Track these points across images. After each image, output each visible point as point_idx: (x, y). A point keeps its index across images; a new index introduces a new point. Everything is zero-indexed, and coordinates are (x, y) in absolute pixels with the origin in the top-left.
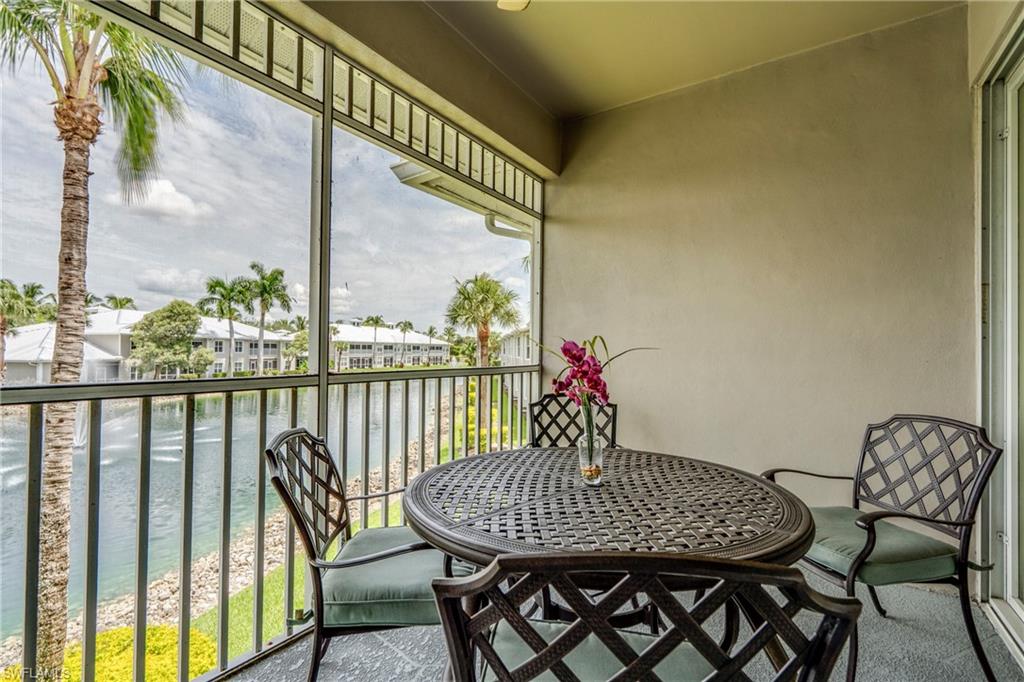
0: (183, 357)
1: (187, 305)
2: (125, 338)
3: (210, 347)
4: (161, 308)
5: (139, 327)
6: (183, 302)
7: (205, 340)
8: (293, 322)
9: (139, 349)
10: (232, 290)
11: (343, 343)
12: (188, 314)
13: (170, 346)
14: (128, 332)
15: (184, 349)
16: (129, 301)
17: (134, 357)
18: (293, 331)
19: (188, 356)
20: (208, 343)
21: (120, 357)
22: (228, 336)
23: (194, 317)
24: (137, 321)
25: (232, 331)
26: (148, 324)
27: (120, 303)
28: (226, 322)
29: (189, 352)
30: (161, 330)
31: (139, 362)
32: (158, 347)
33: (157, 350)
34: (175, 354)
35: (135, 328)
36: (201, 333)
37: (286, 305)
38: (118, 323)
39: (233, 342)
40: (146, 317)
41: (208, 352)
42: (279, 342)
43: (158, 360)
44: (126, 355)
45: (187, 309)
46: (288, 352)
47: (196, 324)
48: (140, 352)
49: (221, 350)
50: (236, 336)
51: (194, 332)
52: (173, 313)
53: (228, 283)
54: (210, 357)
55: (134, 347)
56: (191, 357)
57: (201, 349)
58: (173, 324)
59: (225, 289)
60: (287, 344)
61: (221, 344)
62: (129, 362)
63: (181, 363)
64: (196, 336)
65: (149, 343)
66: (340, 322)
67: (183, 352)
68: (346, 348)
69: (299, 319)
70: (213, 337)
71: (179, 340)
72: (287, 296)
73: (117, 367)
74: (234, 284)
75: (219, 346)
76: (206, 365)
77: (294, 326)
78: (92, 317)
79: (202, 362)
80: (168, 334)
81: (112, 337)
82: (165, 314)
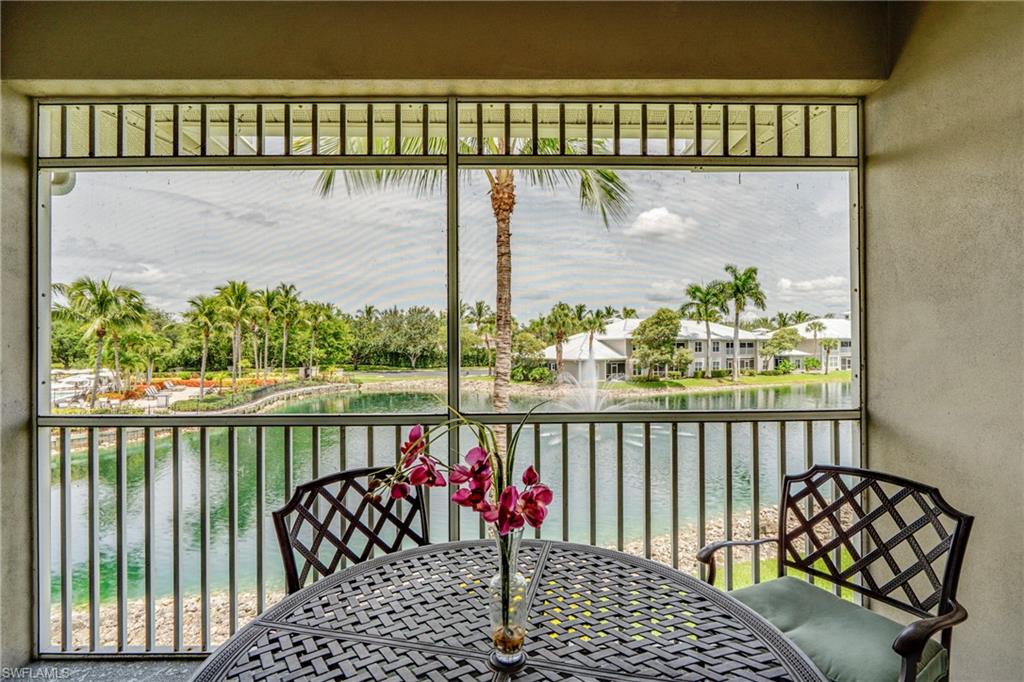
0: (668, 356)
1: (671, 311)
2: (629, 341)
3: (691, 347)
4: (651, 316)
5: (637, 332)
6: (667, 309)
7: (687, 341)
8: (774, 320)
9: (637, 350)
10: (708, 294)
11: (831, 340)
12: (670, 319)
13: (658, 347)
14: (630, 337)
15: (669, 350)
16: (633, 311)
17: (633, 357)
18: (774, 329)
19: (672, 356)
20: (690, 344)
21: (626, 357)
22: (705, 337)
23: (675, 322)
24: (635, 328)
25: (709, 333)
26: (643, 330)
27: (628, 314)
28: (703, 323)
29: (672, 352)
30: (651, 334)
31: (638, 361)
32: (650, 348)
33: (649, 351)
34: (662, 354)
35: (634, 334)
36: (683, 334)
37: (760, 302)
38: (624, 329)
39: (710, 342)
40: (641, 324)
41: (689, 352)
42: (756, 341)
43: (650, 359)
44: (629, 354)
45: (670, 314)
46: (765, 351)
47: (677, 327)
48: (637, 353)
49: (700, 350)
50: (713, 337)
51: (675, 335)
52: (661, 319)
53: (704, 288)
54: (690, 357)
55: (634, 349)
56: (675, 357)
57: (682, 350)
58: (660, 329)
59: (703, 293)
60: (764, 343)
61: (700, 344)
62: (631, 361)
63: (667, 361)
64: (678, 338)
65: (643, 346)
66: (830, 316)
67: (668, 353)
68: (836, 346)
69: (781, 315)
70: (693, 338)
71: (664, 342)
72: (761, 294)
73: (624, 365)
74: (709, 288)
75: (698, 346)
76: (687, 364)
77: (775, 324)
78: (607, 327)
79: (683, 361)
80: (656, 337)
81: (620, 341)
82: (654, 321)
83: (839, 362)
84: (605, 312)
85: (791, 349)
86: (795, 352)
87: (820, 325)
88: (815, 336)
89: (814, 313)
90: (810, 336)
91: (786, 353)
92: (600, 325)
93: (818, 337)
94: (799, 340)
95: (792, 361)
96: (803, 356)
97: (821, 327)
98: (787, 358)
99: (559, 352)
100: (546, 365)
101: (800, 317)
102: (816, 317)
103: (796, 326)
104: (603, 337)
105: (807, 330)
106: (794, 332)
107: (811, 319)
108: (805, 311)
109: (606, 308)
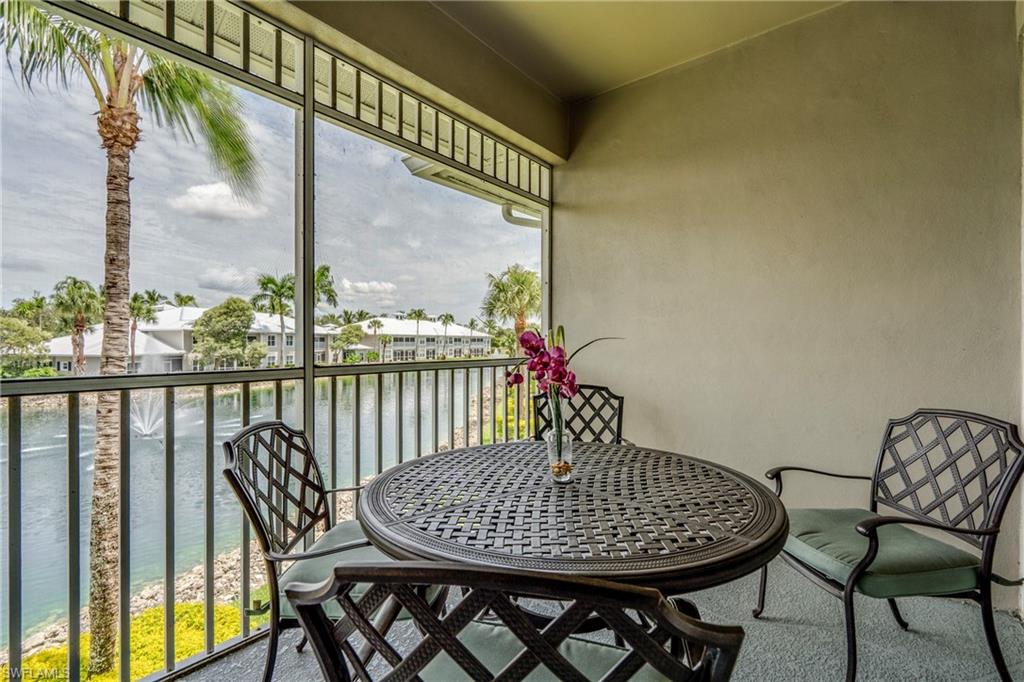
0: (239, 350)
1: (244, 302)
2: (187, 333)
3: (263, 341)
4: (218, 305)
5: (199, 323)
6: (238, 299)
7: (259, 334)
8: (340, 317)
9: (200, 344)
10: (282, 287)
11: (387, 335)
12: (242, 310)
13: (228, 340)
14: (189, 328)
15: (240, 343)
16: (191, 299)
17: (195, 351)
18: (341, 325)
19: (243, 350)
20: (262, 337)
21: (183, 352)
22: (279, 331)
23: (248, 313)
24: (197, 318)
25: (283, 326)
26: (207, 320)
27: (183, 301)
28: (277, 317)
29: (244, 346)
30: (218, 326)
31: (200, 356)
32: (217, 342)
33: (216, 345)
34: (232, 348)
35: (195, 324)
36: (255, 327)
37: (332, 299)
38: (181, 320)
39: (284, 337)
40: (205, 314)
41: (261, 345)
42: (327, 335)
43: (217, 354)
44: (189, 349)
45: (241, 305)
46: (335, 345)
47: (250, 319)
48: (200, 346)
49: (273, 343)
50: (287, 331)
51: (248, 327)
52: (229, 310)
53: (279, 281)
54: (263, 351)
55: (195, 342)
56: (247, 351)
57: (255, 343)
58: (230, 320)
59: (276, 285)
60: (335, 338)
61: (273, 338)
62: (191, 356)
63: (238, 356)
64: (250, 331)
65: (208, 338)
66: (384, 316)
67: (239, 346)
68: (390, 341)
69: (346, 313)
70: (266, 331)
71: (235, 335)
72: (333, 291)
73: (181, 360)
74: (284, 281)
75: (271, 340)
76: (260, 358)
77: (341, 320)
78: (158, 314)
79: (256, 356)
80: (225, 329)
81: (176, 332)
82: (222, 311)
83: (392, 355)
84: (146, 297)
85: (357, 344)
86: (360, 346)
87: (379, 323)
88: (375, 332)
89: (372, 313)
90: (371, 332)
91: (353, 347)
92: (149, 311)
93: (377, 333)
94: (363, 336)
95: (358, 355)
96: (365, 350)
97: (377, 324)
98: (353, 351)
99: (78, 345)
100: (51, 364)
101: (362, 316)
102: (374, 316)
103: (360, 323)
104: (150, 327)
105: (369, 327)
106: (359, 328)
107: (370, 317)
108: (366, 310)
109: (147, 292)
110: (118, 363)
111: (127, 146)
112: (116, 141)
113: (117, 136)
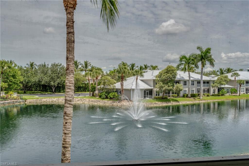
0: (171, 87)
2: (154, 81)
3: (182, 83)
4: (164, 69)
5: (158, 76)
6: (171, 66)
7: (180, 80)
8: (218, 71)
9: (158, 85)
10: (189, 59)
11: (242, 80)
12: (173, 70)
13: (167, 83)
14: (154, 78)
15: (172, 84)
16: (156, 67)
17: (156, 88)
18: (218, 75)
19: (173, 88)
20: (181, 82)
21: (153, 88)
22: (188, 79)
23: (175, 72)
24: (157, 74)
25: (190, 77)
26: (160, 76)
27: (154, 68)
28: (187, 73)
29: (173, 86)
30: (164, 77)
31: (158, 89)
32: (163, 84)
33: (163, 85)
34: (169, 86)
35: (156, 77)
36: (178, 77)
37: (212, 64)
38: (152, 75)
39: (190, 81)
40: (160, 73)
41: (181, 86)
42: (210, 81)
43: (164, 89)
44: (154, 86)
45: (173, 68)
46: (214, 85)
47: (176, 74)
48: (157, 86)
49: (186, 84)
50: (191, 79)
51: (175, 78)
52: (169, 71)
53: (188, 56)
54: (181, 88)
55: (156, 84)
56: (174, 88)
57: (178, 85)
58: (168, 75)
59: (187, 59)
60: (214, 82)
61: (186, 82)
62: (155, 89)
63: (171, 90)
64: (176, 79)
65: (160, 83)
66: (241, 70)
67: (171, 86)
68: (243, 84)
69: (221, 69)
70: (183, 79)
71: (170, 81)
72: (212, 59)
73: (152, 91)
74: (190, 57)
75: (185, 83)
76: (180, 91)
77: (218, 73)
78: (144, 74)
79: (178, 90)
80: (166, 79)
81: (150, 80)
82: (165, 71)
83: (245, 90)
84: (144, 67)
85: (225, 85)
86: (227, 86)
87: (237, 74)
88: (235, 79)
89: (234, 69)
90: (233, 78)
91: (223, 86)
92: (141, 73)
93: (236, 79)
94: (228, 81)
95: (225, 90)
96: (230, 88)
97: (237, 75)
98: (223, 88)
99: (122, 85)
100: (116, 91)
101: (229, 71)
102: (236, 71)
103: (227, 74)
104: (142, 78)
105: (232, 76)
106: (226, 77)
107: (233, 71)
108: (231, 68)
109: (145, 65)
110: (69, 102)
111: (72, 8)
112: (68, 7)
113: (67, 4)
